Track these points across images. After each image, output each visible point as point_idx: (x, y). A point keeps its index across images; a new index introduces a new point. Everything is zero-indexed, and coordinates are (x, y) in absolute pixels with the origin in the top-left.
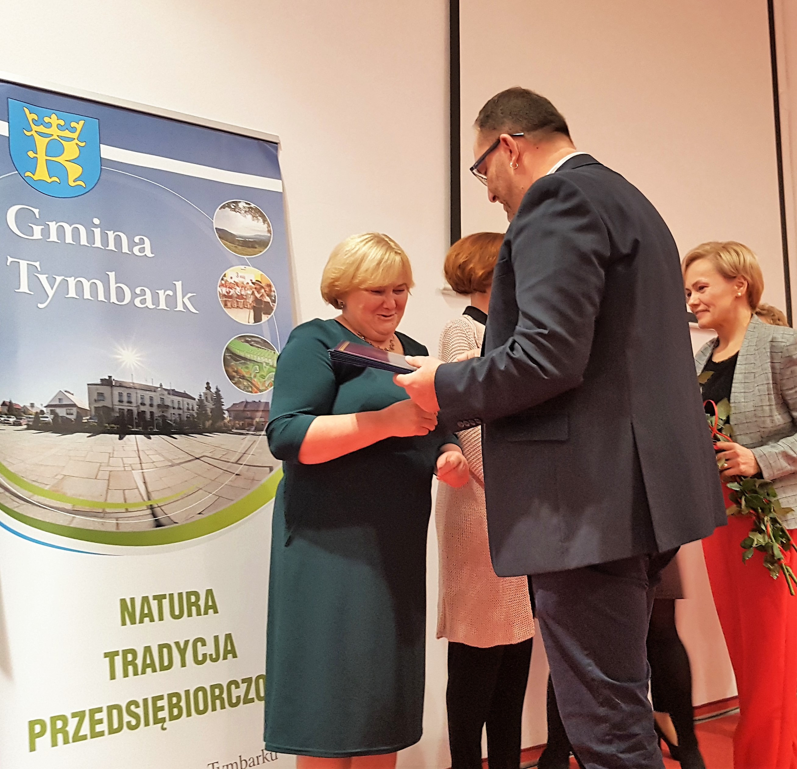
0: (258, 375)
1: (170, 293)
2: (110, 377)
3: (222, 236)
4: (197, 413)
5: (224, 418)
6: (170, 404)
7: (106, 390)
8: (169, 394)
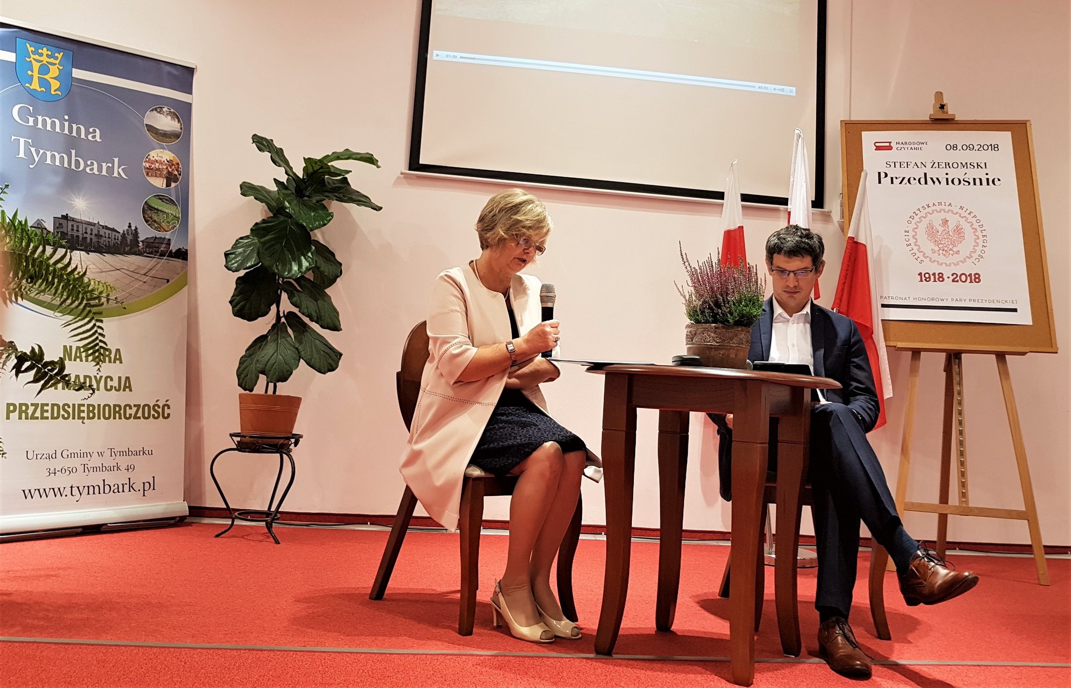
0: (165, 221)
1: (110, 165)
2: (67, 214)
3: (149, 129)
4: (121, 242)
5: (139, 246)
6: (103, 235)
7: (64, 222)
8: (103, 228)
